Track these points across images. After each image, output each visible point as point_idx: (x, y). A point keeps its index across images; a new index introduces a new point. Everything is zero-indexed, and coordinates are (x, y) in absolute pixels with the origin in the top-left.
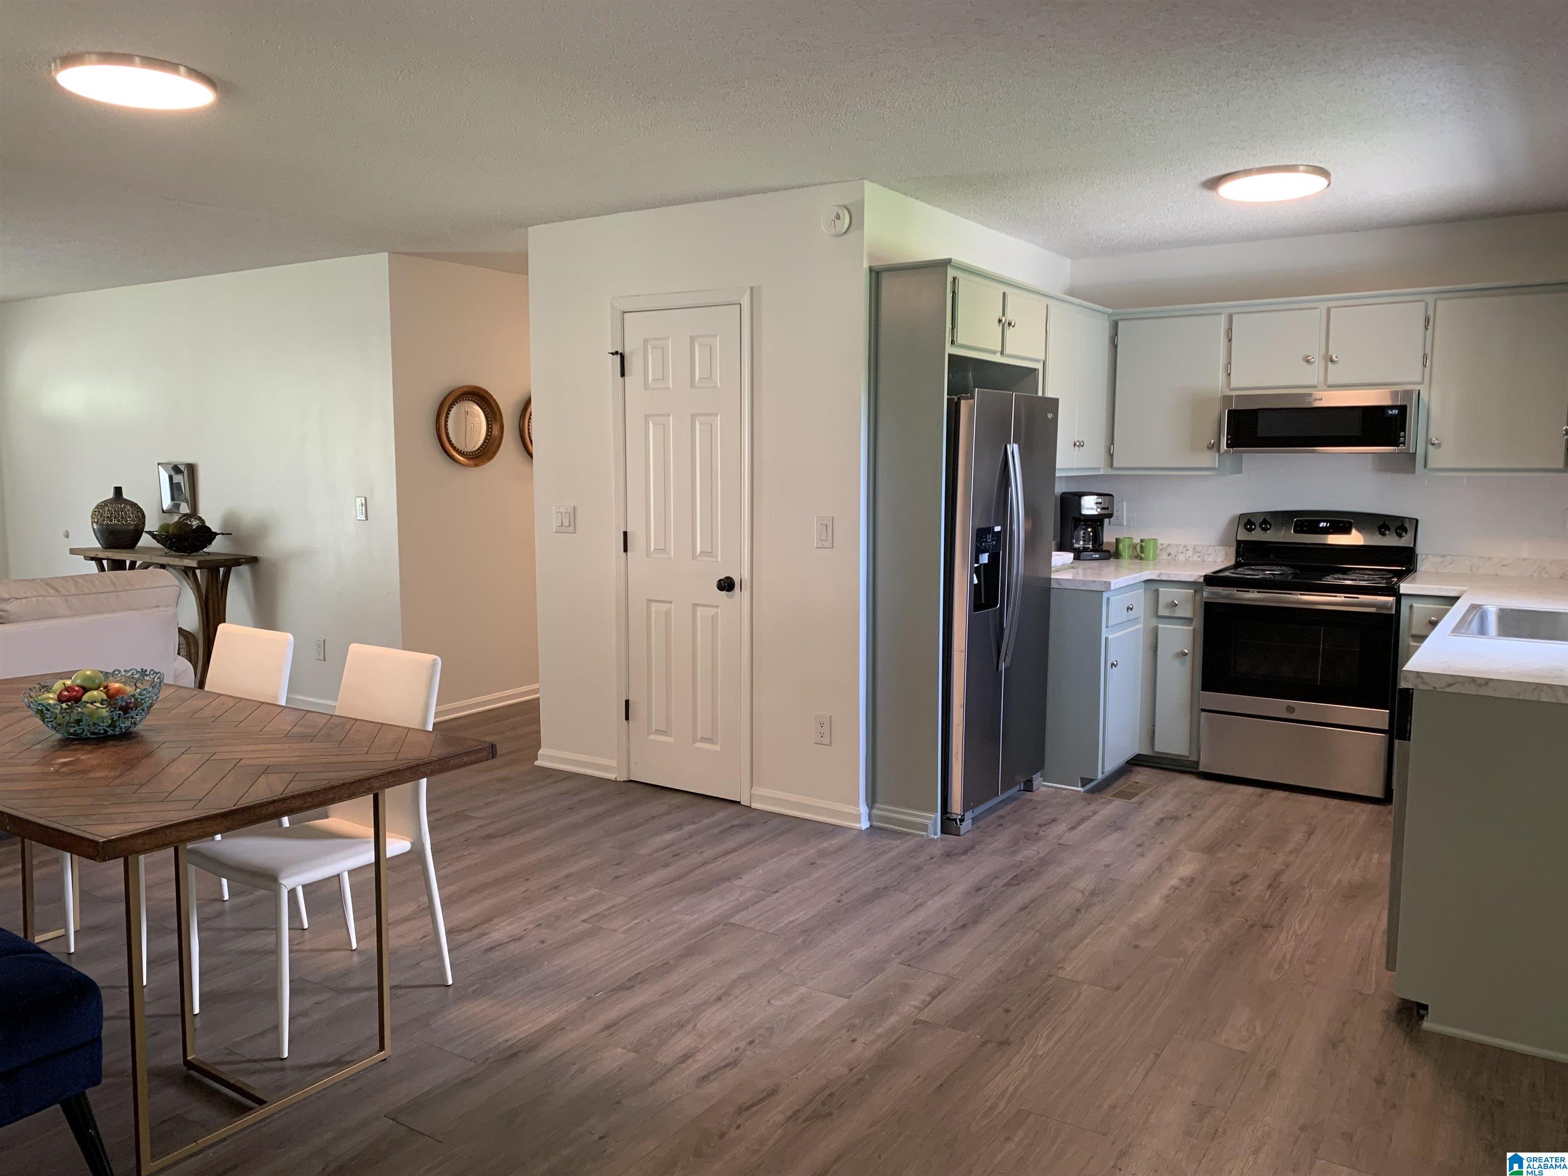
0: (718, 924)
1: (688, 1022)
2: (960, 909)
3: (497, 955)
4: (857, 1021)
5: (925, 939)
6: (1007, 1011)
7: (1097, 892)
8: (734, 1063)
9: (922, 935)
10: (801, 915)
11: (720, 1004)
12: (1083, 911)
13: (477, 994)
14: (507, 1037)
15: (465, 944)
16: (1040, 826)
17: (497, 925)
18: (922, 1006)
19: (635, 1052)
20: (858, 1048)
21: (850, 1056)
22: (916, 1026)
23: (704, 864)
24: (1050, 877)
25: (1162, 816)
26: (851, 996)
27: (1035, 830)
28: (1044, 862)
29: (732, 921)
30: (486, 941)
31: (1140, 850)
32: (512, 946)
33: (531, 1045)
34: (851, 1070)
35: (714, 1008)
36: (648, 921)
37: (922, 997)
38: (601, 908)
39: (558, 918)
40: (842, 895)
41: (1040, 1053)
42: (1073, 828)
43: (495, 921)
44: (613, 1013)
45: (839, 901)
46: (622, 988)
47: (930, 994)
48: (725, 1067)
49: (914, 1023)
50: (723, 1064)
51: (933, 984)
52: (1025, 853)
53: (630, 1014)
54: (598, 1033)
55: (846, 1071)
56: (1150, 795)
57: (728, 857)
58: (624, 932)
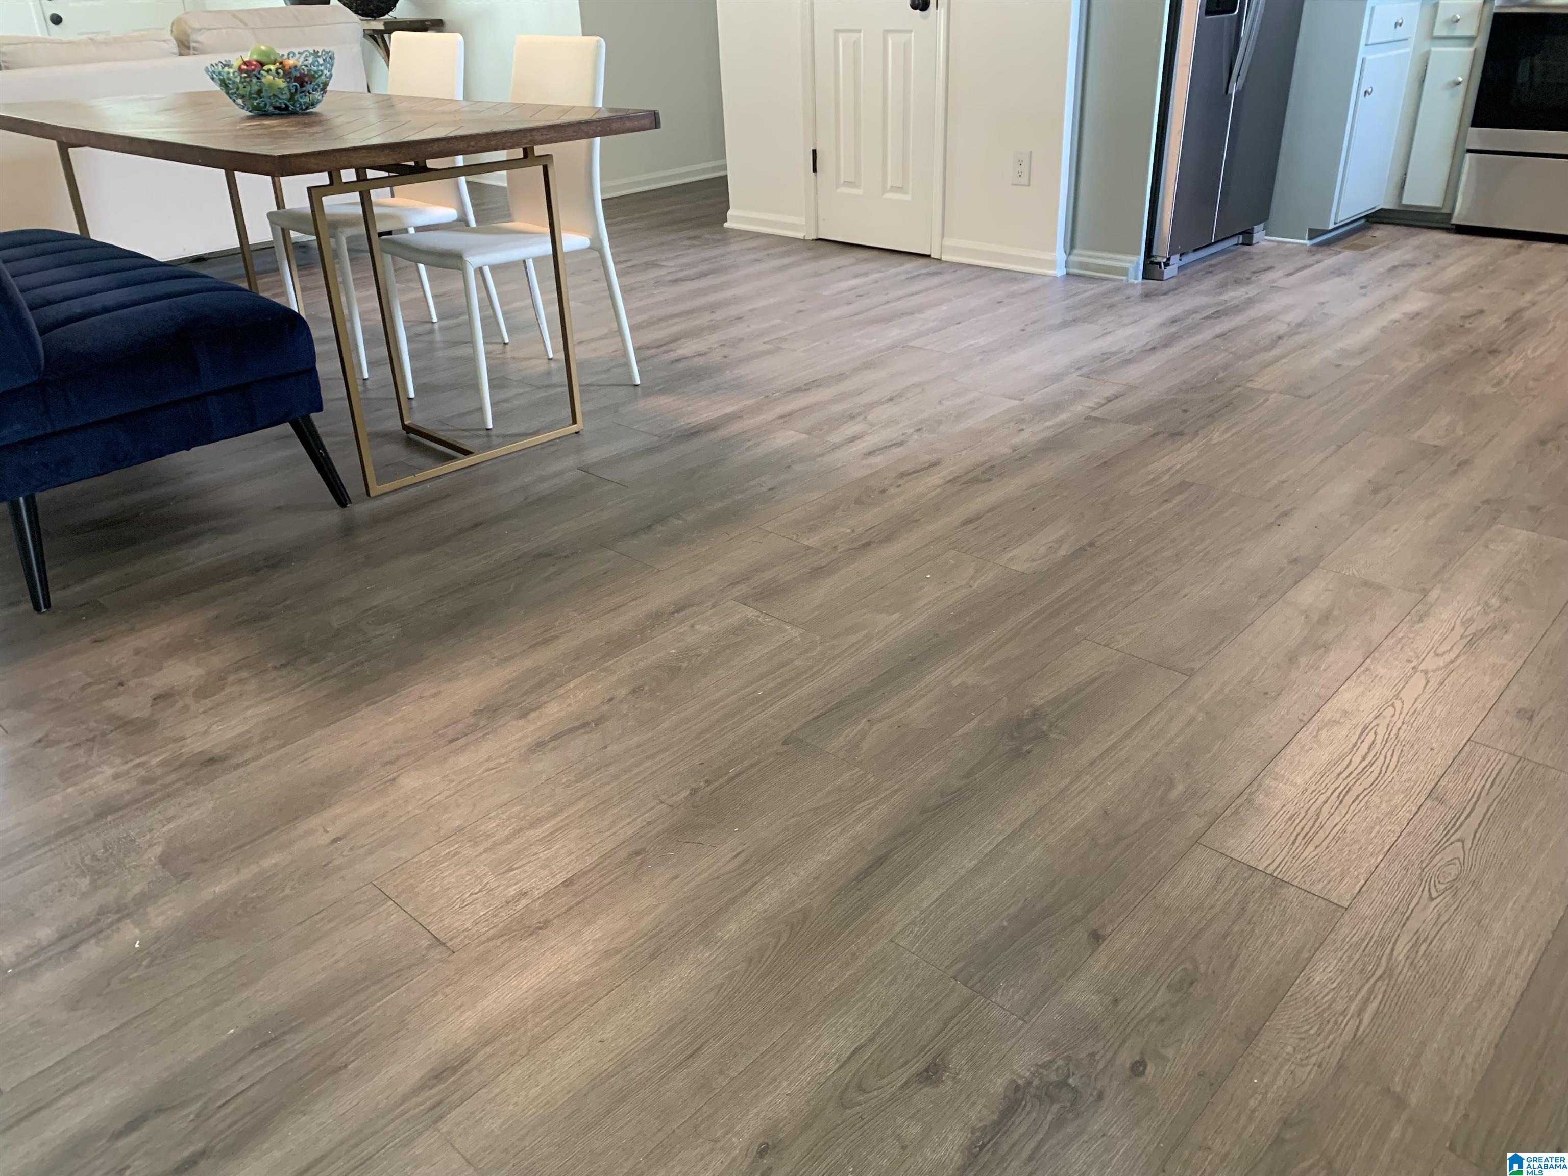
0: (897, 347)
1: (859, 414)
2: (1151, 336)
3: (681, 366)
4: (1027, 416)
5: (1109, 358)
6: (1185, 411)
7: (1305, 323)
8: (901, 444)
9: (1106, 356)
10: (982, 341)
11: (891, 403)
12: (1286, 339)
13: (664, 391)
14: (689, 421)
15: (653, 357)
16: (1254, 272)
17: (684, 344)
18: (1097, 407)
19: (807, 434)
20: (1025, 436)
21: (1016, 441)
22: (1086, 421)
23: (888, 302)
24: (1254, 312)
25: (1396, 264)
26: (1023, 399)
27: (1247, 275)
28: (1250, 302)
29: (910, 344)
30: (673, 356)
31: (1363, 291)
32: (696, 359)
33: (711, 427)
34: (1014, 450)
35: (885, 406)
36: (828, 343)
37: (1097, 400)
38: (783, 333)
39: (741, 340)
40: (1027, 325)
41: (1213, 442)
42: (1290, 274)
43: (683, 340)
44: (789, 407)
45: (1023, 330)
46: (798, 390)
47: (1107, 398)
48: (893, 445)
49: (1085, 419)
50: (890, 444)
51: (1109, 391)
52: (1232, 294)
53: (805, 408)
54: (773, 420)
55: (1010, 451)
56: (1387, 247)
57: (911, 298)
58: (805, 351)
